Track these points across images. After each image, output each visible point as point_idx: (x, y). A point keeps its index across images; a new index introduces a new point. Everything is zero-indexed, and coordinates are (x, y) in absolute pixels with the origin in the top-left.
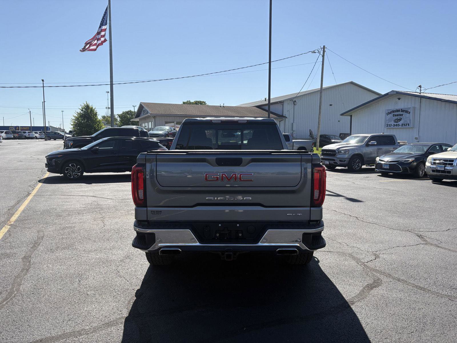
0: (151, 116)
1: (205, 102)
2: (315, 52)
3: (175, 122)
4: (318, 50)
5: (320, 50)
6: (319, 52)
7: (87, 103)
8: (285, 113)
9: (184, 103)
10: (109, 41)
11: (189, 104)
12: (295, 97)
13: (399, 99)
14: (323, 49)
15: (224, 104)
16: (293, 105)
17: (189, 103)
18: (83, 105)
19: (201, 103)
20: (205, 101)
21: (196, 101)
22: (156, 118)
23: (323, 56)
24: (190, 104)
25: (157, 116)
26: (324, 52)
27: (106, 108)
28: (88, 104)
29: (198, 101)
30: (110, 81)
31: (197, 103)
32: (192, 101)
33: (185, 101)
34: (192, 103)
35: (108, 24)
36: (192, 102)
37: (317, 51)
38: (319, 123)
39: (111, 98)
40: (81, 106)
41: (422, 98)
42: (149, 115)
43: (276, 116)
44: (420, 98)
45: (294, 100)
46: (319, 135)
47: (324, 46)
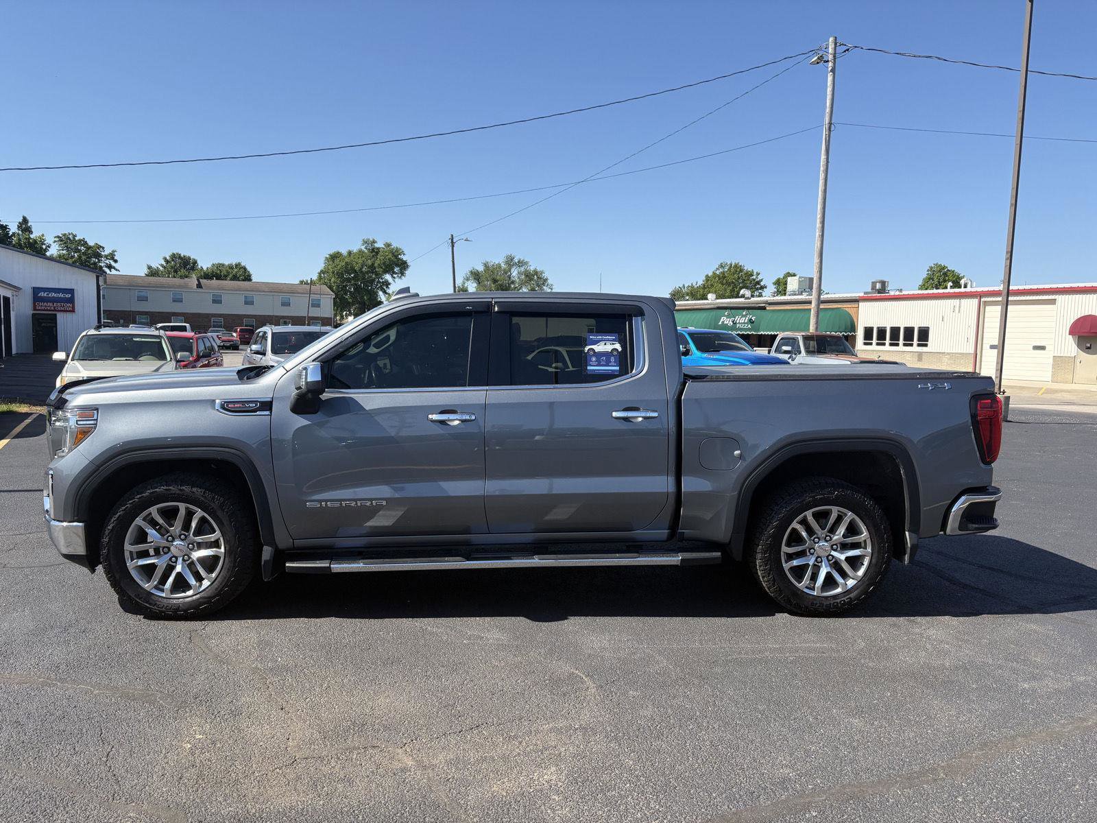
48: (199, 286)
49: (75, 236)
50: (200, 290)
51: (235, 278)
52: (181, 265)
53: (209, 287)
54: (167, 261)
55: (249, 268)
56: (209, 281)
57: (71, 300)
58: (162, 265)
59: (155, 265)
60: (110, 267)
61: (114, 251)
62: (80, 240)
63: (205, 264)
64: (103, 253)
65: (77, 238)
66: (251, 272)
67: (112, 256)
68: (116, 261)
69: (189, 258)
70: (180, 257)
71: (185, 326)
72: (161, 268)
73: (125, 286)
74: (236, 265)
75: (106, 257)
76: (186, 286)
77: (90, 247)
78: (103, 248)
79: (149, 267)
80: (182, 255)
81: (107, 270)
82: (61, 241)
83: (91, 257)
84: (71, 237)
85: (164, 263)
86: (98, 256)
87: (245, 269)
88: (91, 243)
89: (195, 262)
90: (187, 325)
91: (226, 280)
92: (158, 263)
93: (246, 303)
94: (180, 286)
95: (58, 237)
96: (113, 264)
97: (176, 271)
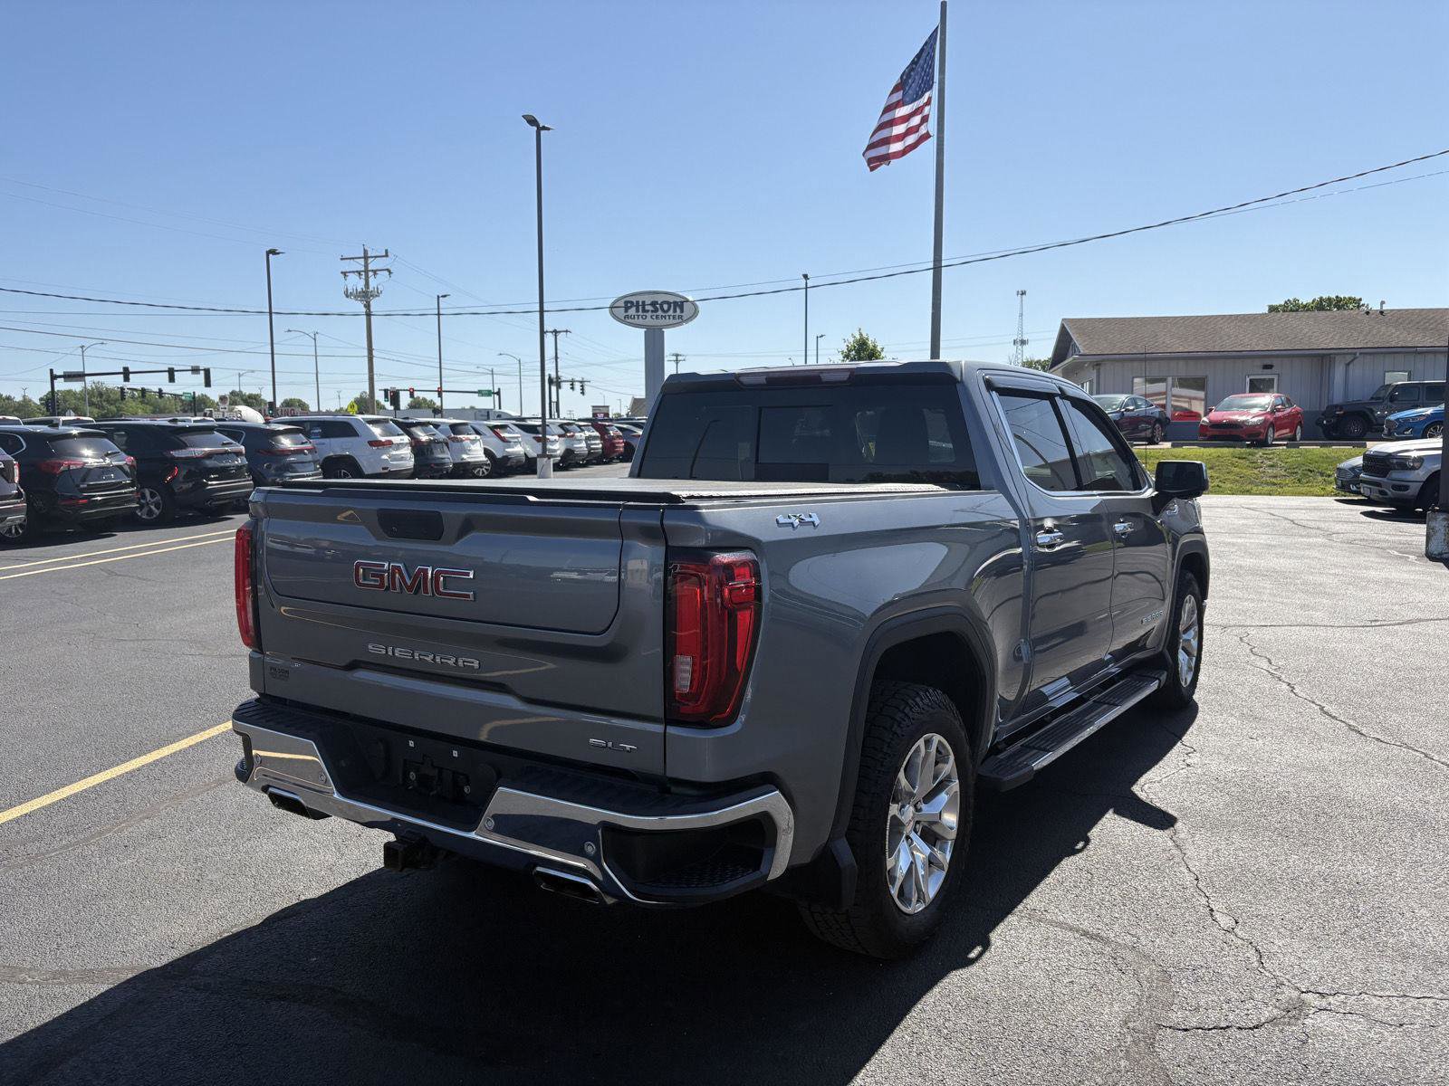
0: (1085, 363)
1: (1360, 300)
3: (1170, 379)
7: (861, 334)
9: (1273, 309)
10: (935, 137)
11: (1291, 310)
15: (1383, 303)
17: (1293, 308)
18: (851, 340)
19: (1339, 303)
20: (1358, 298)
21: (1321, 298)
22: (1102, 369)
24: (1297, 310)
25: (1104, 360)
27: (1015, 342)
28: (864, 336)
29: (1329, 299)
30: (934, 258)
31: (1321, 305)
32: (1305, 299)
33: (1279, 301)
34: (1306, 308)
35: (936, 87)
36: (1304, 303)
39: (933, 313)
40: (847, 343)
42: (1075, 359)
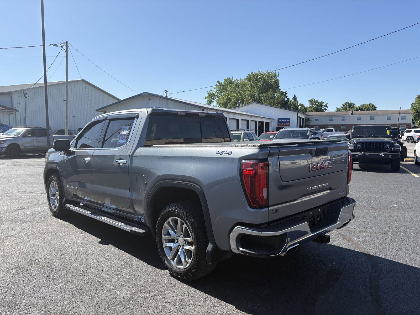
2: (58, 46)
4: (61, 44)
5: (63, 44)
6: (61, 46)
8: (15, 106)
12: (28, 89)
13: (149, 99)
14: (65, 44)
16: (24, 97)
23: (67, 51)
26: (67, 47)
37: (59, 45)
38: (66, 117)
41: (168, 100)
43: (4, 109)
44: (166, 100)
45: (25, 92)
46: (68, 130)
47: (67, 42)
48: (352, 114)
49: (314, 100)
50: (352, 115)
51: (369, 109)
52: (349, 106)
53: (356, 114)
54: (344, 105)
55: (375, 105)
56: (357, 112)
57: (289, 122)
58: (342, 107)
59: (339, 107)
60: (325, 109)
61: (327, 104)
62: (316, 101)
63: (358, 105)
64: (323, 105)
65: (315, 100)
66: (376, 106)
67: (326, 106)
68: (327, 107)
69: (352, 103)
70: (348, 103)
71: (332, 130)
72: (341, 108)
73: (326, 116)
74: (370, 104)
75: (324, 106)
76: (347, 114)
77: (319, 103)
78: (324, 103)
79: (337, 108)
80: (349, 103)
81: (324, 110)
82: (310, 101)
83: (319, 107)
84: (313, 100)
85: (342, 106)
86: (322, 106)
87: (373, 105)
88: (320, 101)
89: (354, 105)
90: (333, 129)
91: (364, 110)
92: (340, 106)
93: (371, 119)
94: (345, 115)
95: (309, 100)
96: (326, 108)
97: (346, 109)
